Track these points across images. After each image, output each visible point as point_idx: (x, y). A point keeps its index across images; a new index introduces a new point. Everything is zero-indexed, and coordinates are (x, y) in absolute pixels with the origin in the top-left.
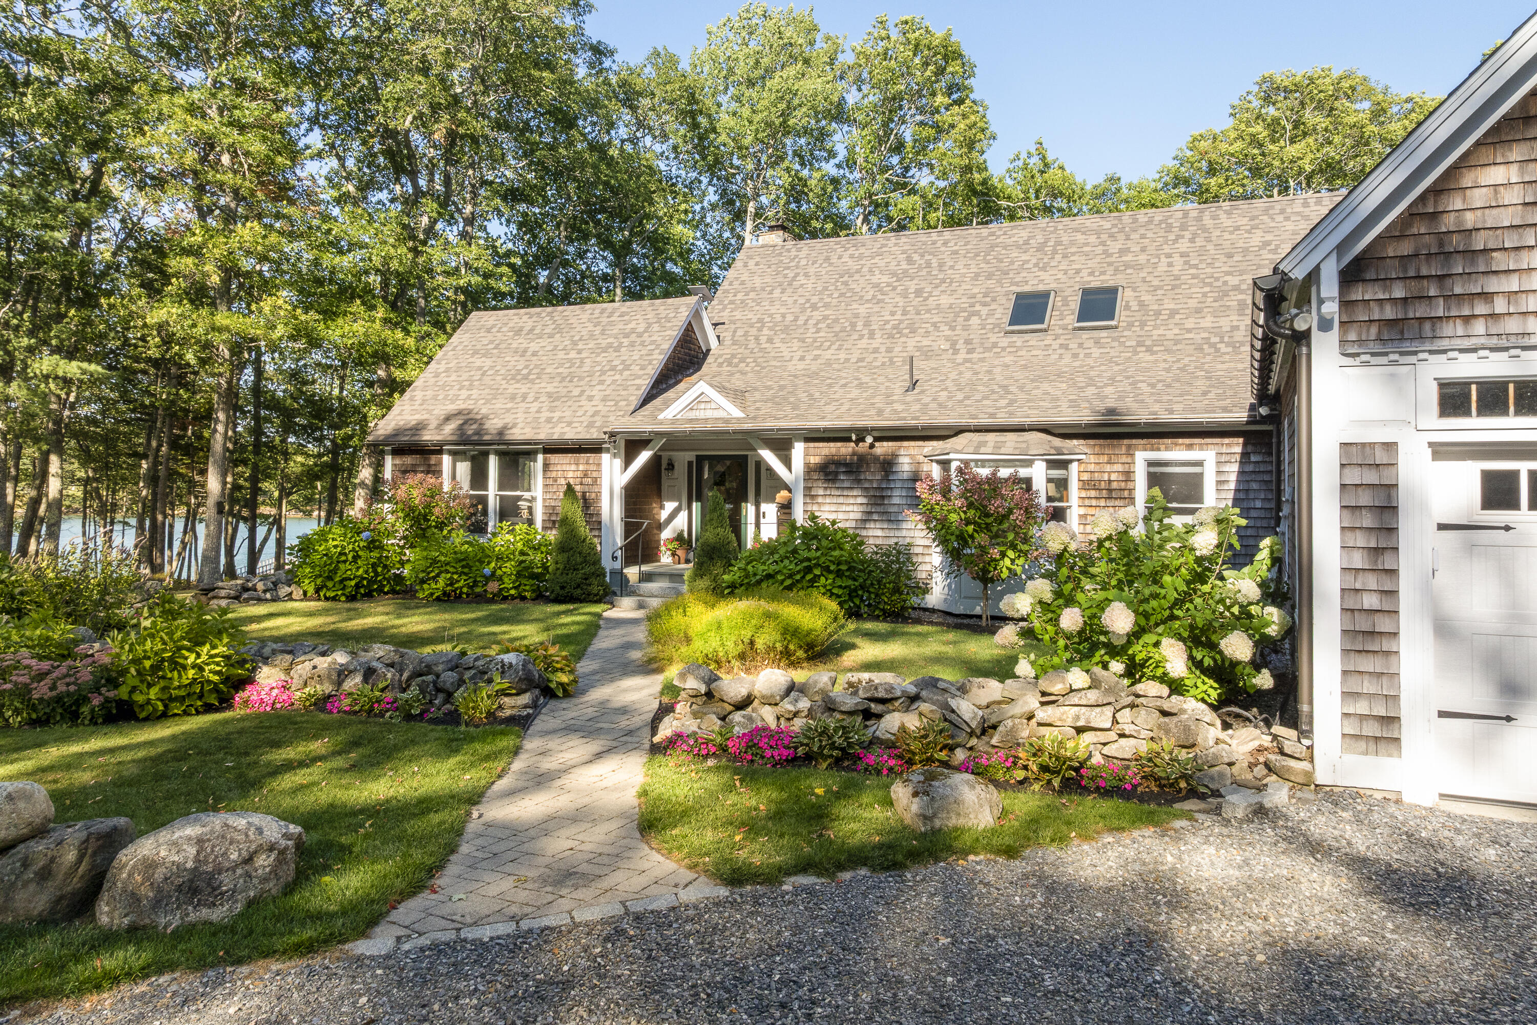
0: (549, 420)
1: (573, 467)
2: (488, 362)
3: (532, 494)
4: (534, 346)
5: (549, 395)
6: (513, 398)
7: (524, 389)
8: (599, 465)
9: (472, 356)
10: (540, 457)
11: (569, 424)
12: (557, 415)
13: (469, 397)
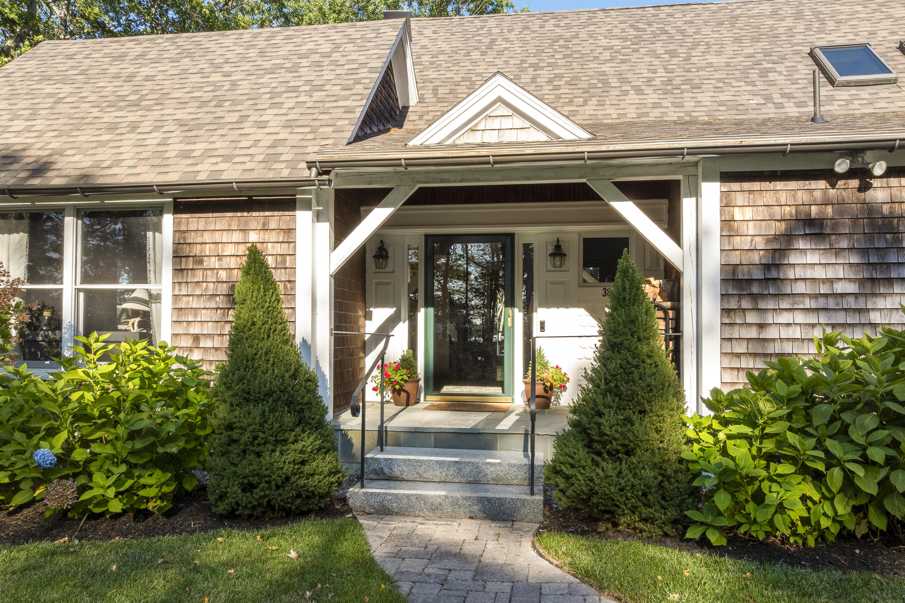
0: (185, 155)
1: (237, 237)
2: (67, 89)
3: (152, 287)
4: (146, 71)
5: (181, 123)
6: (112, 128)
7: (132, 117)
8: (290, 231)
9: (40, 81)
10: (168, 220)
11: (227, 158)
12: (199, 147)
13: (28, 129)
